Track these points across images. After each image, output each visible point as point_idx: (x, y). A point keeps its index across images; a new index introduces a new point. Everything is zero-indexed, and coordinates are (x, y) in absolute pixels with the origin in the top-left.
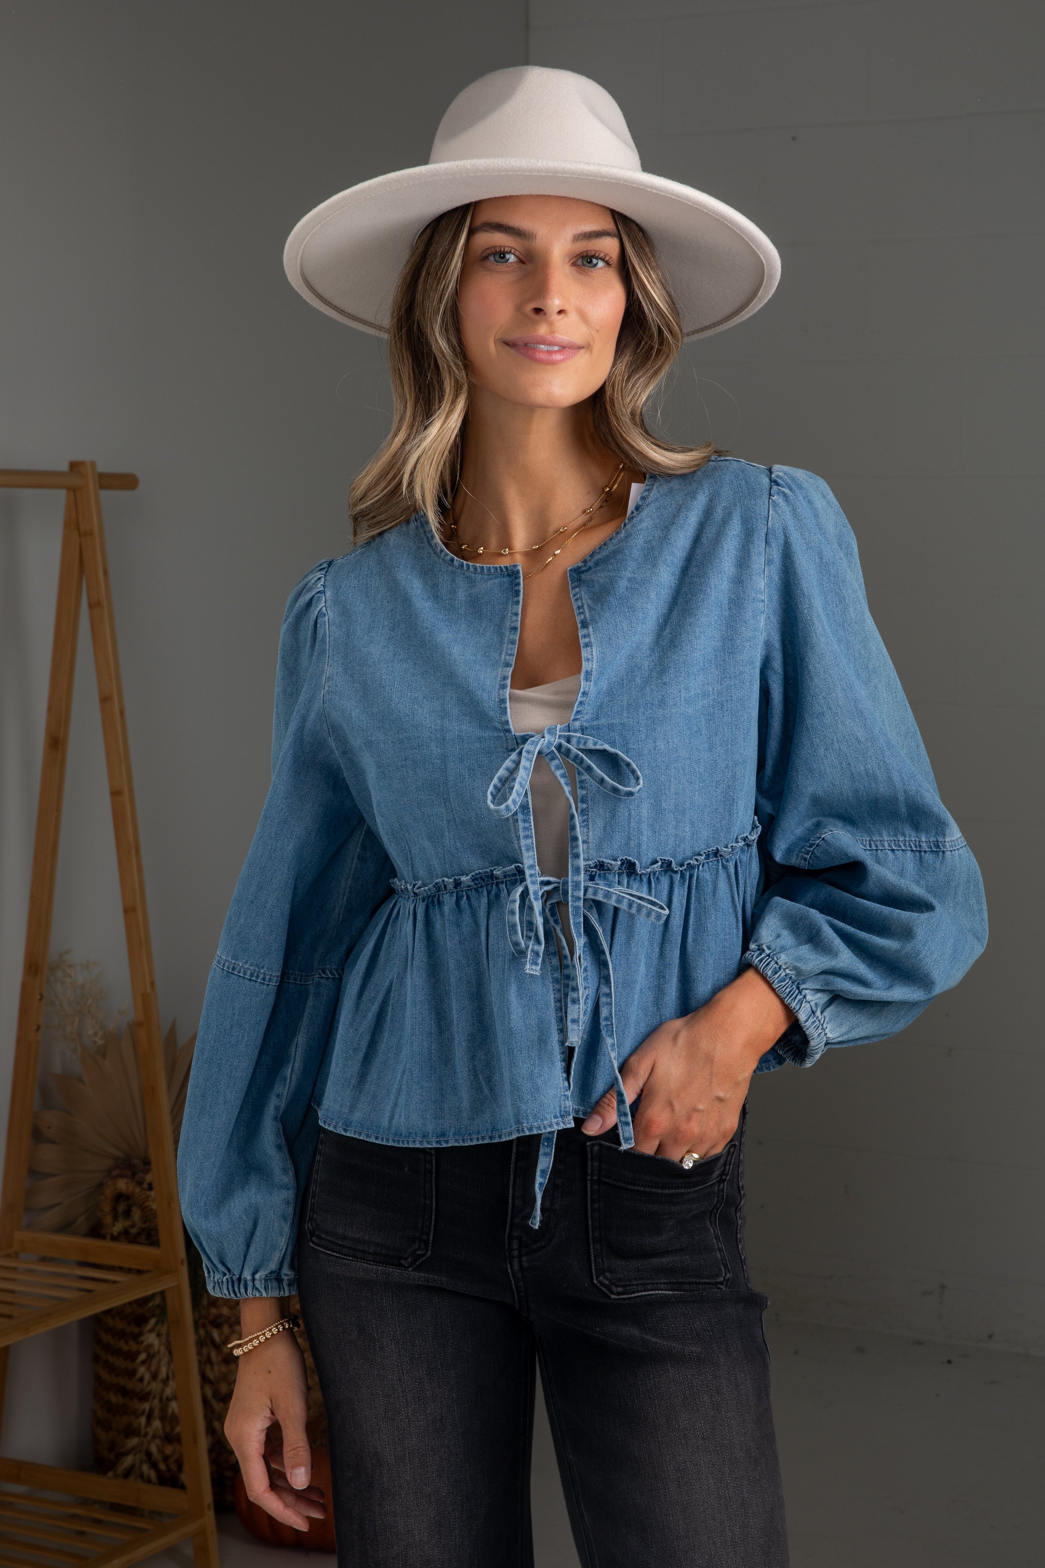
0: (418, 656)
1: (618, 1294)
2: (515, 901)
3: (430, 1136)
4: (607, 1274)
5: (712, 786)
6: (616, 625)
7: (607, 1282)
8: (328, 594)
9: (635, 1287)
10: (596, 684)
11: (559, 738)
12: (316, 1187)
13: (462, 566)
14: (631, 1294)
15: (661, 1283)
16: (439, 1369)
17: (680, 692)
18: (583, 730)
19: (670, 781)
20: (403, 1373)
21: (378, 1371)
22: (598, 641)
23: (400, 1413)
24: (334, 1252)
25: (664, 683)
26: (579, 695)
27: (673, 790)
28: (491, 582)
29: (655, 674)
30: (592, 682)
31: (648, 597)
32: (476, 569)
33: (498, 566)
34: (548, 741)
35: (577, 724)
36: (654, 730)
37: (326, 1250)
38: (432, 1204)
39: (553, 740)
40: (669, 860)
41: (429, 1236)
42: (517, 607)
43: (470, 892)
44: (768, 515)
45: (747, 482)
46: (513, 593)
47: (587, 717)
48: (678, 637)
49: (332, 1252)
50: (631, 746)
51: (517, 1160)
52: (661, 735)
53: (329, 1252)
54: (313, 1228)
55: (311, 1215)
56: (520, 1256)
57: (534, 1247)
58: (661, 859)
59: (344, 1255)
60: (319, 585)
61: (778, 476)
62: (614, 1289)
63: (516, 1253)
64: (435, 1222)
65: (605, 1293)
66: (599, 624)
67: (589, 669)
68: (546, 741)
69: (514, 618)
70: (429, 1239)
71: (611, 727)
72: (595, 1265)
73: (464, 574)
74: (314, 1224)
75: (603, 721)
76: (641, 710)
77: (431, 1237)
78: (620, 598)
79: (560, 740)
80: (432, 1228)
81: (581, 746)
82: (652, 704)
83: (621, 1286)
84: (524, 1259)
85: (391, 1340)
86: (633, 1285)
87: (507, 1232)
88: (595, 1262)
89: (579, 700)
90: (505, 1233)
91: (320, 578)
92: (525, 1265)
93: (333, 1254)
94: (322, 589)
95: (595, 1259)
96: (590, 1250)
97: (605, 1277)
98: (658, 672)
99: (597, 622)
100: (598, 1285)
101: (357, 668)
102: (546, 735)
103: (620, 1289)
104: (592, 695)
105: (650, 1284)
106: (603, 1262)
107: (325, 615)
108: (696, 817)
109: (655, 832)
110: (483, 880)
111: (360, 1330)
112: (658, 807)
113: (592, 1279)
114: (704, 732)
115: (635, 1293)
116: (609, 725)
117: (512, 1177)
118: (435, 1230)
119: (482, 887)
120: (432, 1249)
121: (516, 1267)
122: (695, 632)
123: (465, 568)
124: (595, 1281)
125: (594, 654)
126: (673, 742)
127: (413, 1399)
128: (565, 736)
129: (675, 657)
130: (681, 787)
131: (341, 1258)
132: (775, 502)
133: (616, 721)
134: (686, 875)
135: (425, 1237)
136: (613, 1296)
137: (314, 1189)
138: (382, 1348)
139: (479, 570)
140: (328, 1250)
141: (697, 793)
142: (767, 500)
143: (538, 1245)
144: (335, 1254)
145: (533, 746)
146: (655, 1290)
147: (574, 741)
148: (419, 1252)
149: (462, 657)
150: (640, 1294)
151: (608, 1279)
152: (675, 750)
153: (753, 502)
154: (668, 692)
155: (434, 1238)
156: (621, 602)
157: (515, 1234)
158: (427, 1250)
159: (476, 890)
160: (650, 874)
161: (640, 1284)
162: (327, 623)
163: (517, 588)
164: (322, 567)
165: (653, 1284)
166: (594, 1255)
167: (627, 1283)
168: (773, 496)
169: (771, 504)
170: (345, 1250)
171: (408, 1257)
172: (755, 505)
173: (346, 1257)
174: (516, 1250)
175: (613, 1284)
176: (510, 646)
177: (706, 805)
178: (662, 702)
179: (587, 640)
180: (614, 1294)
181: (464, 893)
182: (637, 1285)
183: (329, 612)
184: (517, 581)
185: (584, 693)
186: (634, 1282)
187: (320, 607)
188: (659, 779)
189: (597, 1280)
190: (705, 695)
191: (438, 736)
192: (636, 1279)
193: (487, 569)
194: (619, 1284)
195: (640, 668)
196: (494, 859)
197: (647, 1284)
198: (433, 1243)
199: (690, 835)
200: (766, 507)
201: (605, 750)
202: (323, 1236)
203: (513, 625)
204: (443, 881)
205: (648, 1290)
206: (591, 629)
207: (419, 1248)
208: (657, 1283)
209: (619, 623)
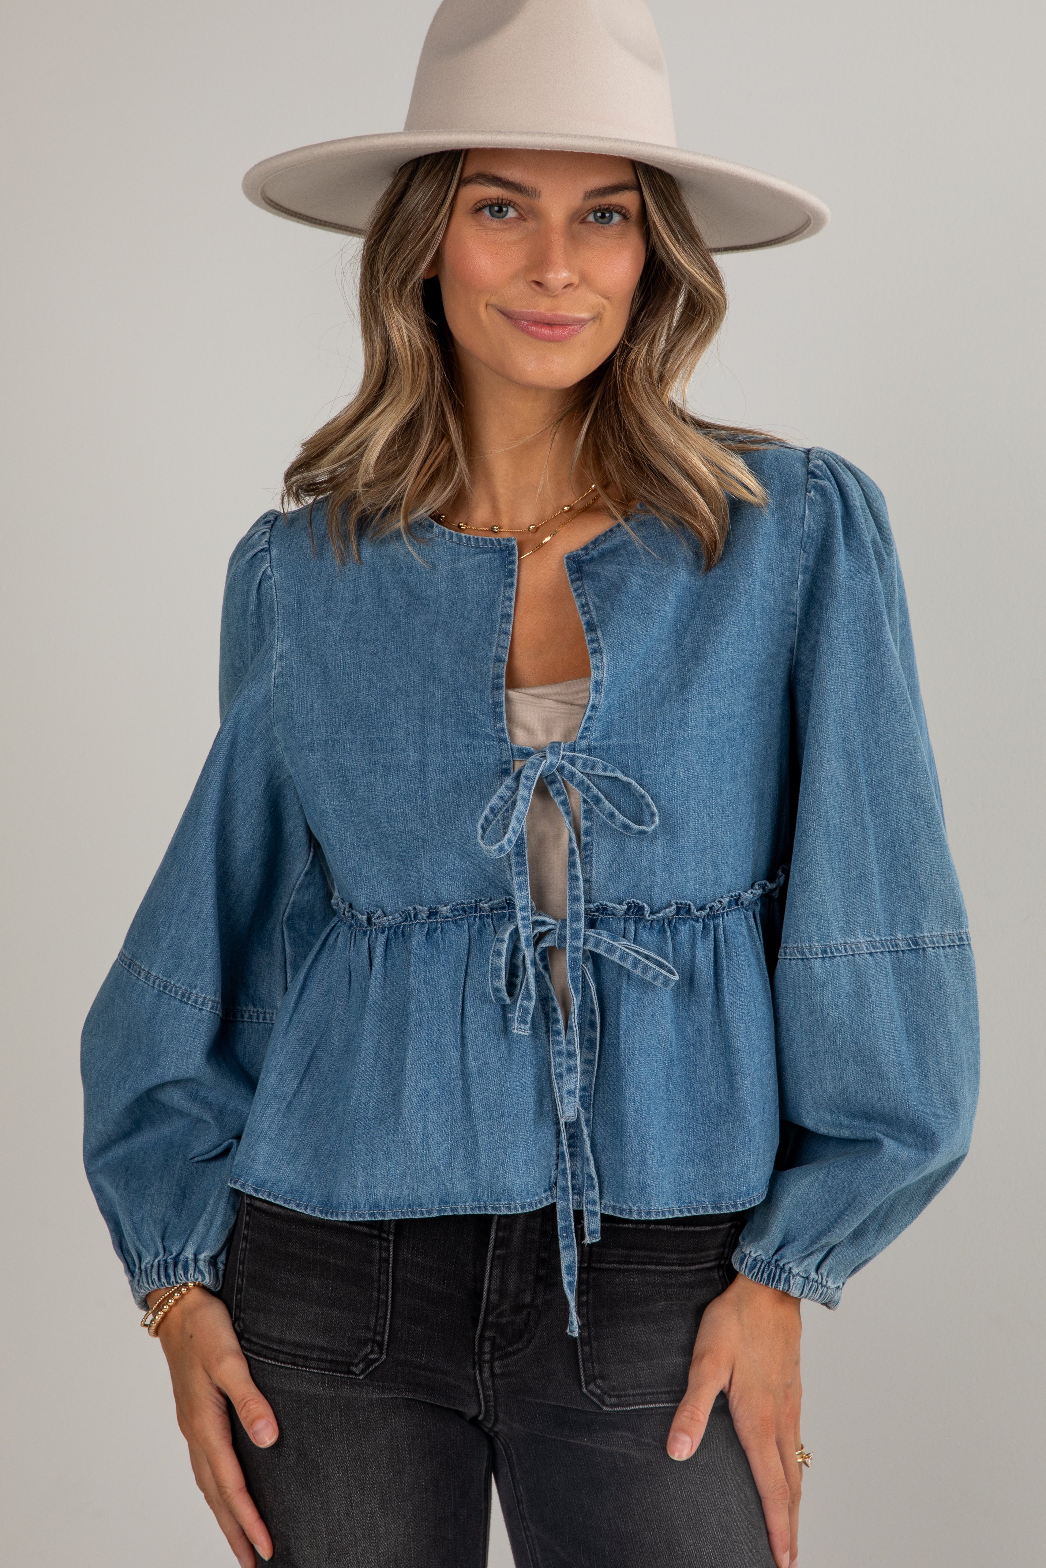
0: (389, 639)
1: (612, 1406)
2: (503, 941)
3: (362, 1207)
4: (599, 1382)
5: (737, 823)
6: (629, 628)
7: (599, 1391)
8: (274, 552)
9: (631, 1398)
10: (607, 696)
11: (562, 759)
12: (242, 1281)
13: (444, 533)
14: (627, 1406)
15: (661, 1393)
16: (394, 1501)
17: (702, 711)
18: (590, 750)
19: (689, 814)
20: (352, 1507)
21: (322, 1504)
22: (608, 646)
23: (347, 1554)
24: (268, 1358)
25: (686, 700)
26: (588, 709)
27: (692, 825)
28: (478, 558)
29: (674, 689)
30: (603, 693)
31: (666, 598)
32: (460, 539)
33: (488, 538)
34: (551, 763)
35: (584, 743)
36: (673, 755)
37: (258, 1356)
38: (387, 1298)
39: (555, 761)
40: (686, 904)
41: (383, 1337)
42: (510, 589)
43: (446, 924)
44: (804, 516)
45: (780, 474)
46: (505, 572)
47: (595, 735)
48: (702, 647)
49: (265, 1358)
50: (646, 772)
51: (495, 1248)
52: (680, 760)
53: (262, 1359)
54: (241, 1330)
55: (238, 1314)
56: (492, 1361)
57: (510, 1349)
58: (677, 903)
59: (282, 1362)
60: (263, 542)
61: (815, 466)
62: (607, 1400)
63: (487, 1357)
64: (391, 1321)
65: (596, 1404)
66: (609, 627)
67: (599, 679)
68: (548, 762)
69: (507, 603)
70: (383, 1340)
71: (623, 748)
72: (584, 1371)
73: (445, 544)
74: (241, 1325)
75: (614, 741)
76: (659, 730)
77: (386, 1338)
78: (633, 597)
79: (563, 762)
80: (387, 1326)
81: (588, 771)
82: (672, 724)
83: (615, 1396)
84: (497, 1363)
85: (338, 1467)
86: (629, 1396)
87: (478, 1332)
88: (584, 1367)
89: (587, 714)
90: (475, 1334)
91: (264, 533)
92: (497, 1371)
93: (267, 1361)
94: (267, 546)
95: (584, 1364)
96: (577, 1353)
97: (596, 1385)
98: (678, 687)
99: (606, 624)
100: (588, 1394)
101: (314, 646)
102: (548, 755)
103: (614, 1400)
104: (602, 709)
105: (649, 1394)
106: (593, 1367)
107: (270, 578)
108: (720, 859)
109: (672, 873)
110: (465, 912)
111: (300, 1454)
112: (676, 844)
113: (581, 1386)
114: (728, 760)
115: (631, 1405)
116: (621, 746)
117: (488, 1267)
118: (390, 1329)
119: (462, 919)
120: (387, 1352)
121: (486, 1374)
122: (721, 643)
123: (447, 537)
124: (584, 1390)
125: (605, 661)
126: (693, 769)
127: (363, 1537)
128: (569, 757)
129: (699, 670)
130: (701, 821)
131: (277, 1366)
132: (812, 500)
133: (630, 742)
134: (709, 924)
135: (378, 1338)
136: (605, 1409)
137: (240, 1282)
138: (327, 1477)
139: (464, 541)
140: (261, 1357)
141: (720, 830)
142: (803, 497)
143: (515, 1347)
144: (269, 1361)
145: (533, 771)
146: (655, 1403)
147: (579, 763)
148: (372, 1356)
149: (446, 646)
150: (637, 1407)
151: (599, 1387)
152: (696, 779)
153: (786, 500)
154: (690, 710)
155: (389, 1339)
156: (634, 602)
157: (487, 1334)
158: (381, 1353)
159: (455, 923)
160: (664, 920)
161: (637, 1394)
162: (274, 587)
163: (511, 567)
164: (267, 519)
165: (653, 1393)
166: (583, 1359)
167: (622, 1393)
168: (810, 492)
169: (807, 502)
170: (282, 1357)
171: (359, 1363)
172: (789, 503)
173: (283, 1365)
174: (488, 1353)
175: (605, 1393)
176: (502, 637)
177: (731, 845)
178: (684, 722)
179: (595, 645)
180: (607, 1406)
181: (439, 925)
182: (633, 1396)
183: (275, 573)
184: (511, 558)
185: (594, 707)
186: (631, 1392)
187: (265, 567)
188: (677, 811)
189: (586, 1389)
190: (731, 717)
191: (417, 740)
192: (633, 1388)
193: (474, 540)
194: (612, 1393)
195: (656, 680)
196: (479, 888)
197: (645, 1394)
198: (388, 1345)
199: (713, 879)
200: (801, 505)
201: (616, 778)
202: (254, 1339)
203: (505, 611)
204: (415, 909)
205: (647, 1403)
206: (599, 633)
207: (372, 1352)
208: (657, 1393)
209: (632, 626)
